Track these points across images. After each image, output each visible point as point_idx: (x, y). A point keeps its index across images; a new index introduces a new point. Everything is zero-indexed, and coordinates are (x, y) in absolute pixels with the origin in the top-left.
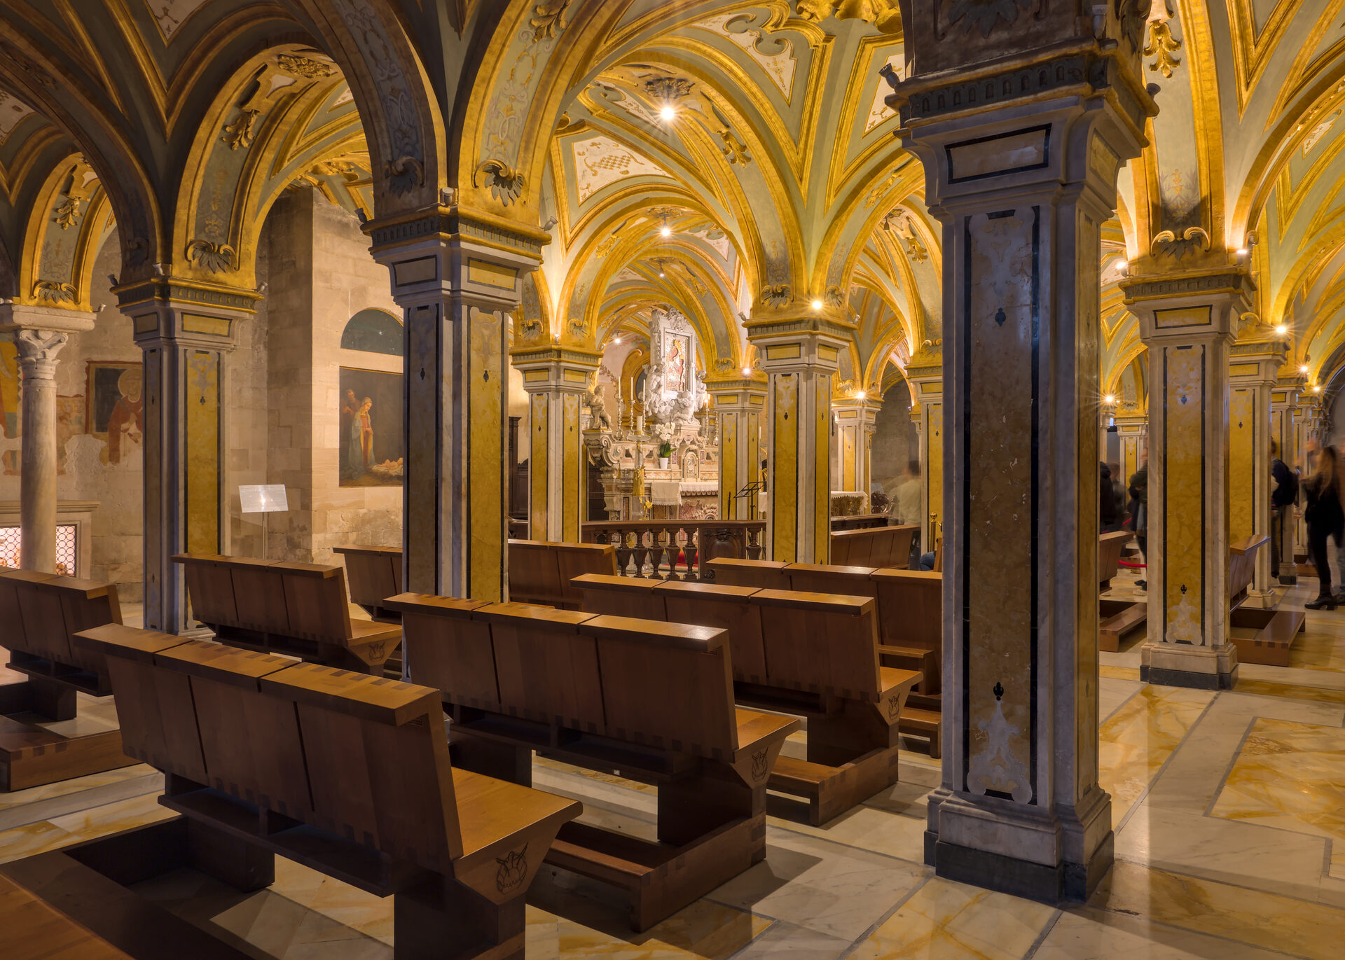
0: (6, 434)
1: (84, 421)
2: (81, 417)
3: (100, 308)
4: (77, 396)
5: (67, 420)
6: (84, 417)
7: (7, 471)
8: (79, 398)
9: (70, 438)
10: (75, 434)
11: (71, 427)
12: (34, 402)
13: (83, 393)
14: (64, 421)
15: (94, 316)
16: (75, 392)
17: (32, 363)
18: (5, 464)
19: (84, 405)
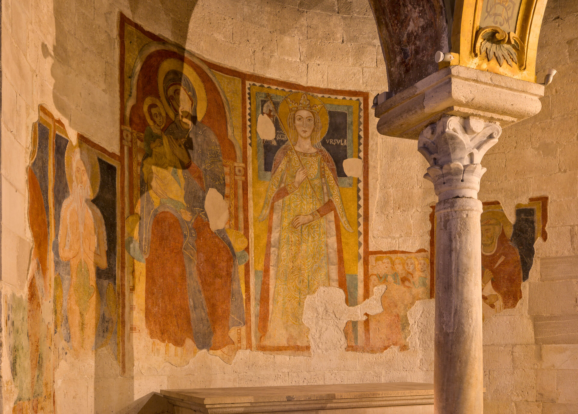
0: (347, 301)
1: (428, 282)
2: (425, 278)
3: (548, 76)
4: (420, 251)
5: (409, 281)
6: (429, 277)
7: (348, 346)
8: (423, 253)
9: (412, 304)
10: (420, 299)
11: (414, 291)
12: (460, 235)
13: (427, 247)
14: (407, 283)
15: (541, 90)
16: (417, 247)
17: (458, 172)
18: (346, 338)
19: (428, 261)
